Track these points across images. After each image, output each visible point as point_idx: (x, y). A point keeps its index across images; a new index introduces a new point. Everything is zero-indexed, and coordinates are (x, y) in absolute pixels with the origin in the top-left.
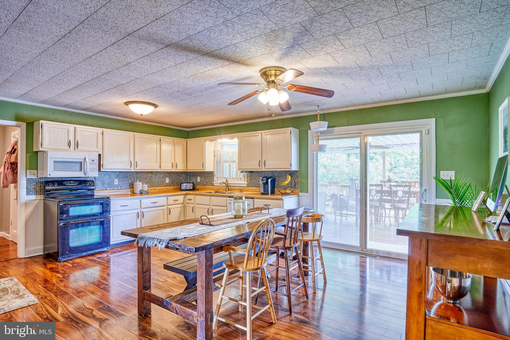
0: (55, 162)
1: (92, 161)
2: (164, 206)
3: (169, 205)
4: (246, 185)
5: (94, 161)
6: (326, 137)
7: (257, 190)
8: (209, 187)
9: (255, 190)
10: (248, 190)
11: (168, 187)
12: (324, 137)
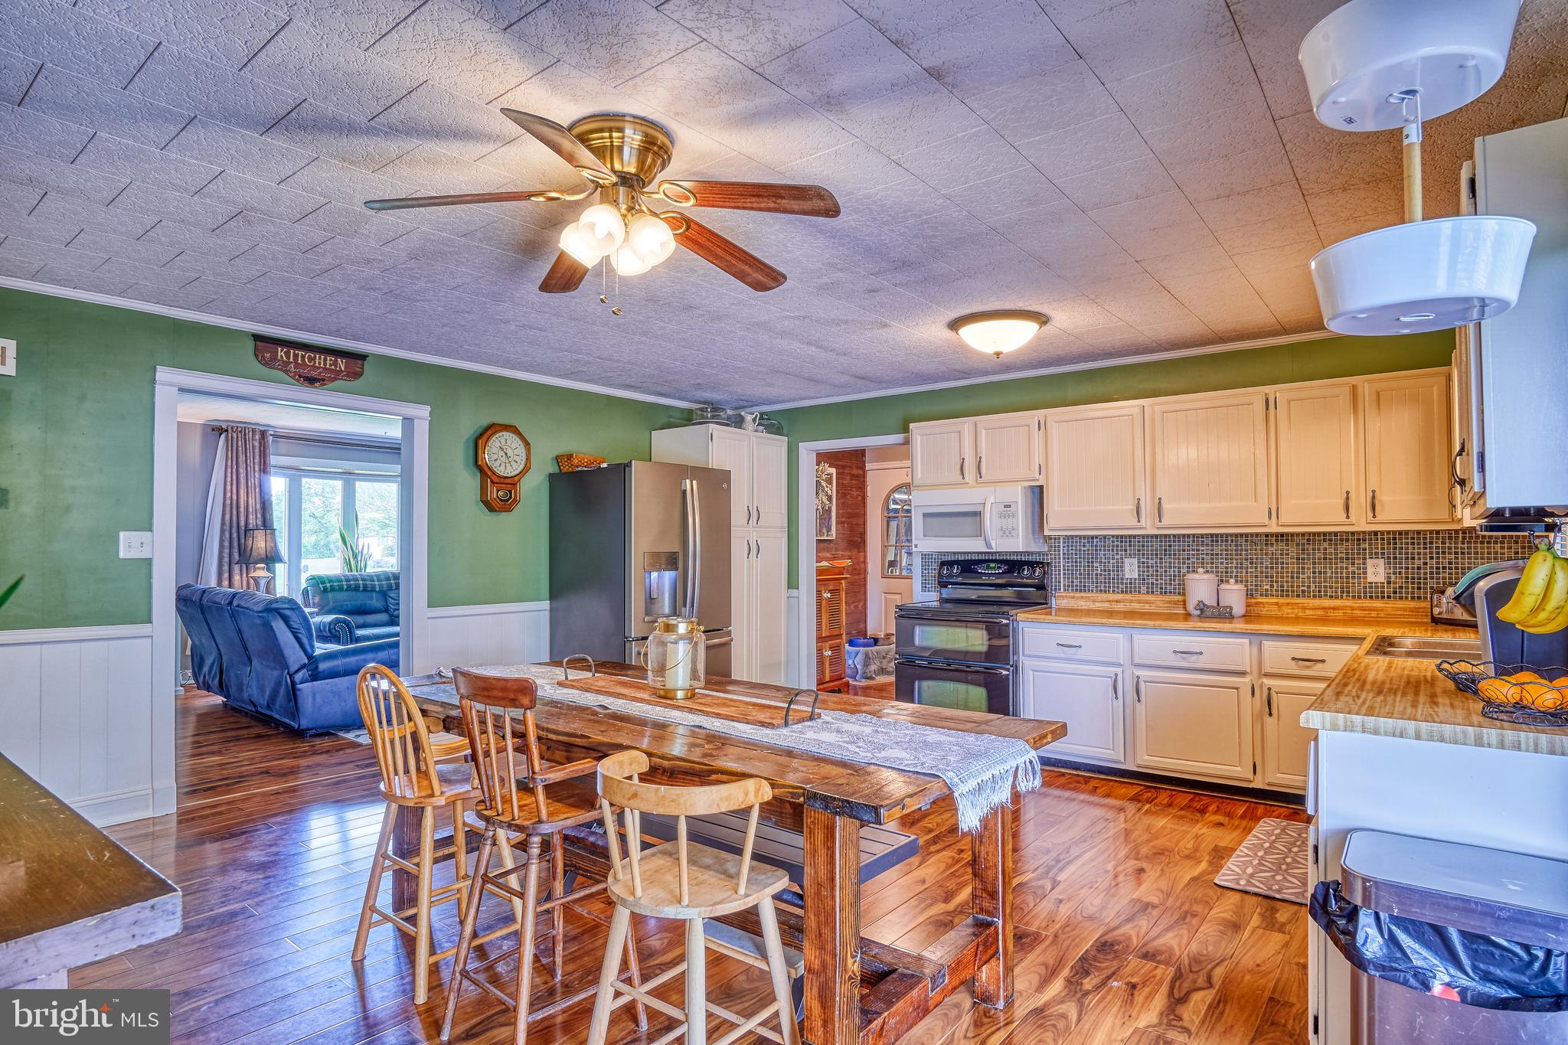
0: (925, 515)
1: (1005, 506)
2: (1243, 674)
3: (1268, 675)
5: (1009, 506)
11: (1378, 604)
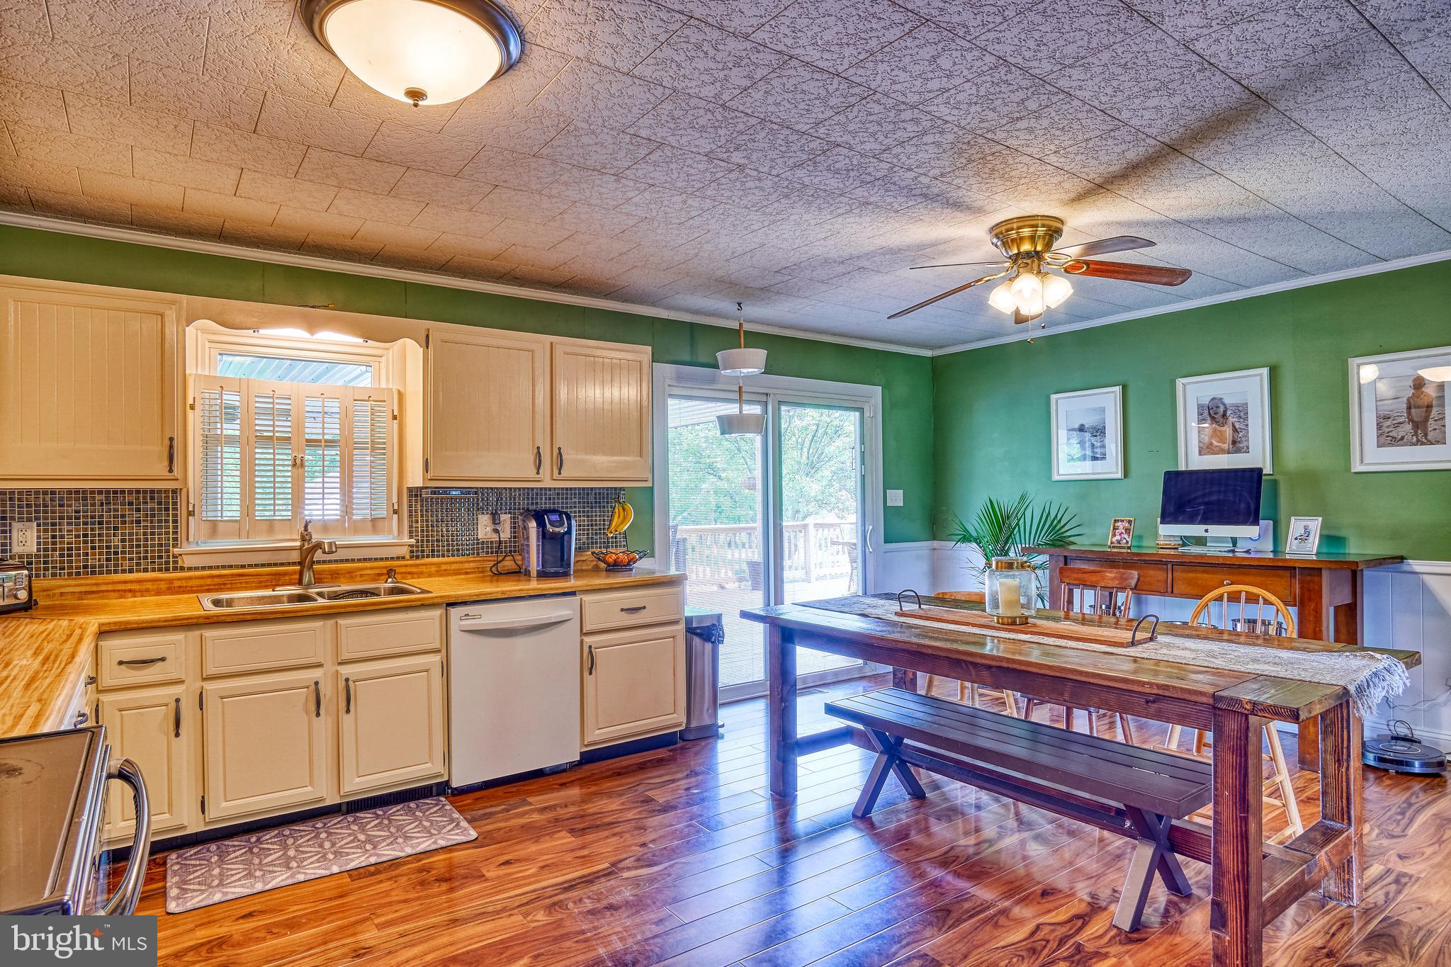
4: (404, 551)
6: (689, 393)
7: (466, 565)
8: (139, 581)
9: (454, 567)
10: (423, 569)
12: (684, 392)
